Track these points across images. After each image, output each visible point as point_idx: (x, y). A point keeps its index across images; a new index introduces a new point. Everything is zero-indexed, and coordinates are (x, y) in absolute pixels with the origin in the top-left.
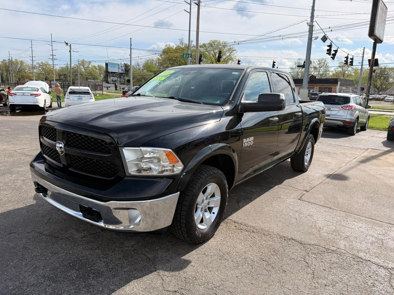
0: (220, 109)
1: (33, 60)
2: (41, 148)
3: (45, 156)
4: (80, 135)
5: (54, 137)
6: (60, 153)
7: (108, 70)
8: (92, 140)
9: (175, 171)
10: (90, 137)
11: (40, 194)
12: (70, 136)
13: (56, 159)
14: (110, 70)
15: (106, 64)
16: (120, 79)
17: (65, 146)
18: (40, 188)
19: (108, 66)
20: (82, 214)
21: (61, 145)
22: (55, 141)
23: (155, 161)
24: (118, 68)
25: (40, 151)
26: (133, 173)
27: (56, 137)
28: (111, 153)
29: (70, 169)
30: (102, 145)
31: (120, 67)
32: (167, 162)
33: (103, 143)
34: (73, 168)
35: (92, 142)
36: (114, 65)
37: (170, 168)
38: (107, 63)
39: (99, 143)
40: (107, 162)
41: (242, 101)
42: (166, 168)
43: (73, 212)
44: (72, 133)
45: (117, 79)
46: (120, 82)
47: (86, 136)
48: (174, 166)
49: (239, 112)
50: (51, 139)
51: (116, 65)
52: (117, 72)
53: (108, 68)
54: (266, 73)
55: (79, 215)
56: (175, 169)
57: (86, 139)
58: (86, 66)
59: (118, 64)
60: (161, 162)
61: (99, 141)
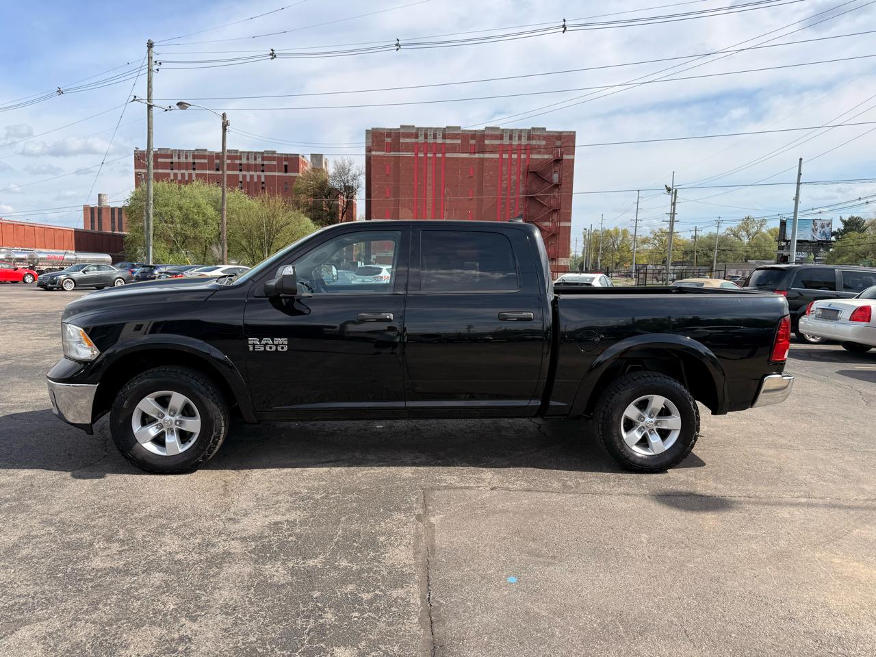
7: (784, 236)
15: (781, 223)
16: (816, 256)
19: (785, 227)
24: (813, 230)
31: (818, 227)
38: (785, 219)
45: (806, 256)
51: (808, 224)
52: (809, 238)
53: (785, 233)
58: (753, 231)
59: (814, 220)
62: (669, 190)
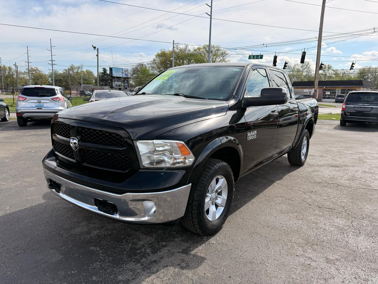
0: (225, 104)
1: (29, 66)
2: (53, 145)
3: (56, 153)
4: (95, 130)
5: (67, 133)
6: (74, 149)
7: (112, 74)
8: (107, 134)
9: (186, 163)
10: (104, 132)
11: (53, 190)
12: (83, 131)
13: (69, 155)
14: (115, 74)
15: (110, 69)
16: (124, 84)
17: (79, 141)
18: (53, 185)
19: (112, 71)
20: (97, 207)
21: (75, 141)
22: (69, 137)
23: (167, 153)
24: (122, 73)
25: (52, 149)
26: (146, 166)
27: (69, 134)
28: (125, 147)
29: (84, 164)
30: (117, 139)
31: (124, 72)
32: (179, 154)
33: (118, 137)
34: (87, 163)
35: (107, 136)
36: (118, 69)
37: (181, 160)
38: (111, 67)
39: (114, 137)
40: (122, 155)
41: (245, 97)
42: (178, 161)
43: (88, 206)
44: (86, 128)
45: (121, 84)
46: (124, 87)
47: (101, 131)
48: (185, 158)
49: (242, 106)
50: (64, 136)
54: (264, 70)
55: (94, 209)
56: (187, 161)
57: (101, 133)
59: (122, 69)
60: (174, 154)
61: (114, 135)
62: (95, 48)
